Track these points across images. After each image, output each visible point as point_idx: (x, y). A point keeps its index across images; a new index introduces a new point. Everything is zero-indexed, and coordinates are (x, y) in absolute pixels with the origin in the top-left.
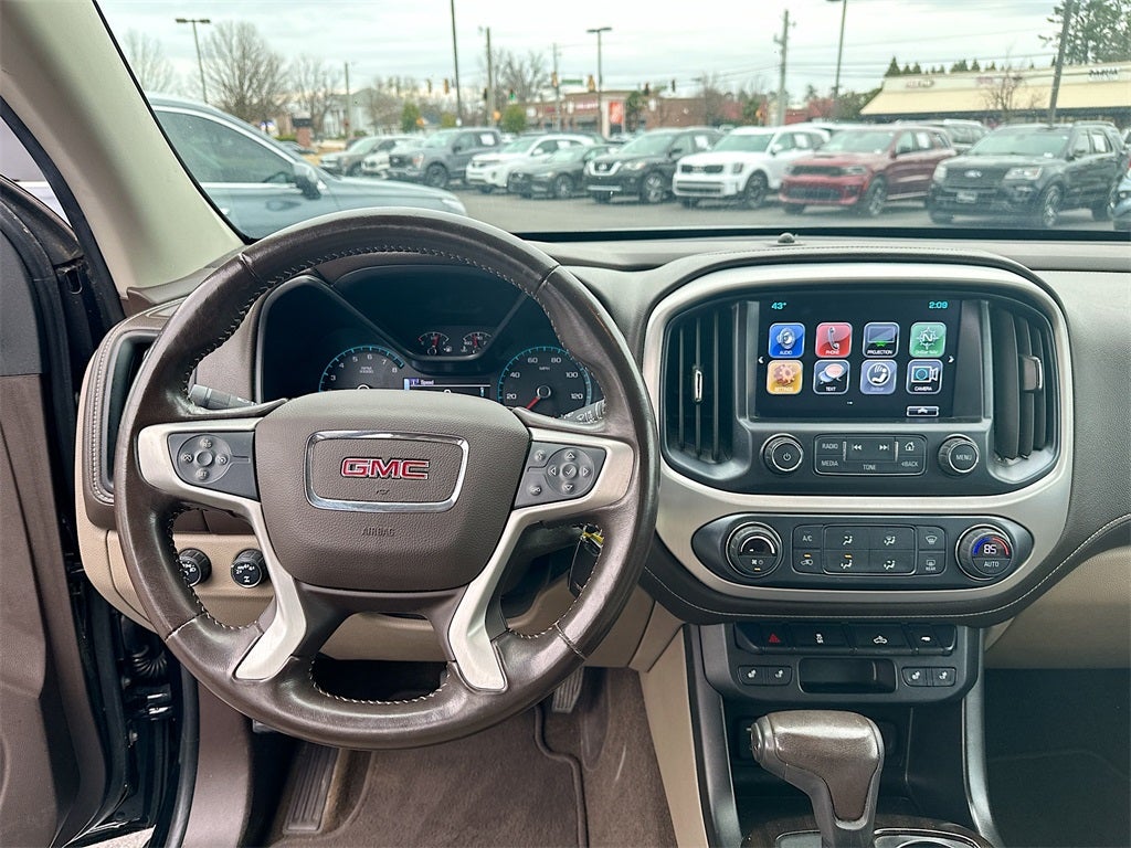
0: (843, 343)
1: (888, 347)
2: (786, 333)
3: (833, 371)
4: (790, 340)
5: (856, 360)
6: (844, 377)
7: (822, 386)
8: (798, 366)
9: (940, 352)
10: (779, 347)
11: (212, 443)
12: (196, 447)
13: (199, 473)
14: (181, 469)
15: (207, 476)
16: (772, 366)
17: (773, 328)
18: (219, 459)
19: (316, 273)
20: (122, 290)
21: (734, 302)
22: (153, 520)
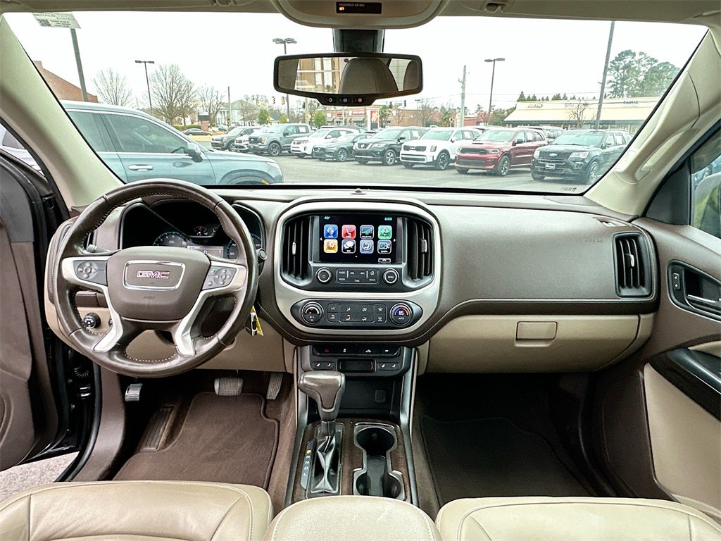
0: (352, 233)
1: (370, 235)
2: (330, 228)
3: (349, 244)
4: (332, 231)
5: (358, 240)
6: (353, 246)
7: (345, 250)
8: (336, 241)
9: (391, 237)
10: (328, 234)
11: (91, 265)
12: (85, 266)
13: (85, 276)
14: (78, 274)
15: (88, 278)
16: (326, 241)
17: (326, 226)
18: (93, 271)
19: (143, 202)
20: (69, 207)
21: (309, 216)
22: (67, 292)
